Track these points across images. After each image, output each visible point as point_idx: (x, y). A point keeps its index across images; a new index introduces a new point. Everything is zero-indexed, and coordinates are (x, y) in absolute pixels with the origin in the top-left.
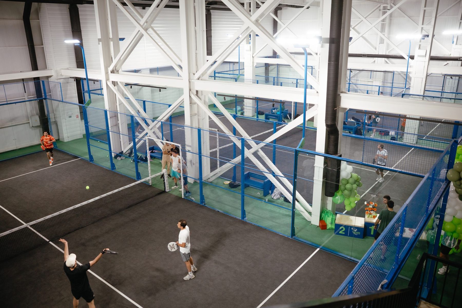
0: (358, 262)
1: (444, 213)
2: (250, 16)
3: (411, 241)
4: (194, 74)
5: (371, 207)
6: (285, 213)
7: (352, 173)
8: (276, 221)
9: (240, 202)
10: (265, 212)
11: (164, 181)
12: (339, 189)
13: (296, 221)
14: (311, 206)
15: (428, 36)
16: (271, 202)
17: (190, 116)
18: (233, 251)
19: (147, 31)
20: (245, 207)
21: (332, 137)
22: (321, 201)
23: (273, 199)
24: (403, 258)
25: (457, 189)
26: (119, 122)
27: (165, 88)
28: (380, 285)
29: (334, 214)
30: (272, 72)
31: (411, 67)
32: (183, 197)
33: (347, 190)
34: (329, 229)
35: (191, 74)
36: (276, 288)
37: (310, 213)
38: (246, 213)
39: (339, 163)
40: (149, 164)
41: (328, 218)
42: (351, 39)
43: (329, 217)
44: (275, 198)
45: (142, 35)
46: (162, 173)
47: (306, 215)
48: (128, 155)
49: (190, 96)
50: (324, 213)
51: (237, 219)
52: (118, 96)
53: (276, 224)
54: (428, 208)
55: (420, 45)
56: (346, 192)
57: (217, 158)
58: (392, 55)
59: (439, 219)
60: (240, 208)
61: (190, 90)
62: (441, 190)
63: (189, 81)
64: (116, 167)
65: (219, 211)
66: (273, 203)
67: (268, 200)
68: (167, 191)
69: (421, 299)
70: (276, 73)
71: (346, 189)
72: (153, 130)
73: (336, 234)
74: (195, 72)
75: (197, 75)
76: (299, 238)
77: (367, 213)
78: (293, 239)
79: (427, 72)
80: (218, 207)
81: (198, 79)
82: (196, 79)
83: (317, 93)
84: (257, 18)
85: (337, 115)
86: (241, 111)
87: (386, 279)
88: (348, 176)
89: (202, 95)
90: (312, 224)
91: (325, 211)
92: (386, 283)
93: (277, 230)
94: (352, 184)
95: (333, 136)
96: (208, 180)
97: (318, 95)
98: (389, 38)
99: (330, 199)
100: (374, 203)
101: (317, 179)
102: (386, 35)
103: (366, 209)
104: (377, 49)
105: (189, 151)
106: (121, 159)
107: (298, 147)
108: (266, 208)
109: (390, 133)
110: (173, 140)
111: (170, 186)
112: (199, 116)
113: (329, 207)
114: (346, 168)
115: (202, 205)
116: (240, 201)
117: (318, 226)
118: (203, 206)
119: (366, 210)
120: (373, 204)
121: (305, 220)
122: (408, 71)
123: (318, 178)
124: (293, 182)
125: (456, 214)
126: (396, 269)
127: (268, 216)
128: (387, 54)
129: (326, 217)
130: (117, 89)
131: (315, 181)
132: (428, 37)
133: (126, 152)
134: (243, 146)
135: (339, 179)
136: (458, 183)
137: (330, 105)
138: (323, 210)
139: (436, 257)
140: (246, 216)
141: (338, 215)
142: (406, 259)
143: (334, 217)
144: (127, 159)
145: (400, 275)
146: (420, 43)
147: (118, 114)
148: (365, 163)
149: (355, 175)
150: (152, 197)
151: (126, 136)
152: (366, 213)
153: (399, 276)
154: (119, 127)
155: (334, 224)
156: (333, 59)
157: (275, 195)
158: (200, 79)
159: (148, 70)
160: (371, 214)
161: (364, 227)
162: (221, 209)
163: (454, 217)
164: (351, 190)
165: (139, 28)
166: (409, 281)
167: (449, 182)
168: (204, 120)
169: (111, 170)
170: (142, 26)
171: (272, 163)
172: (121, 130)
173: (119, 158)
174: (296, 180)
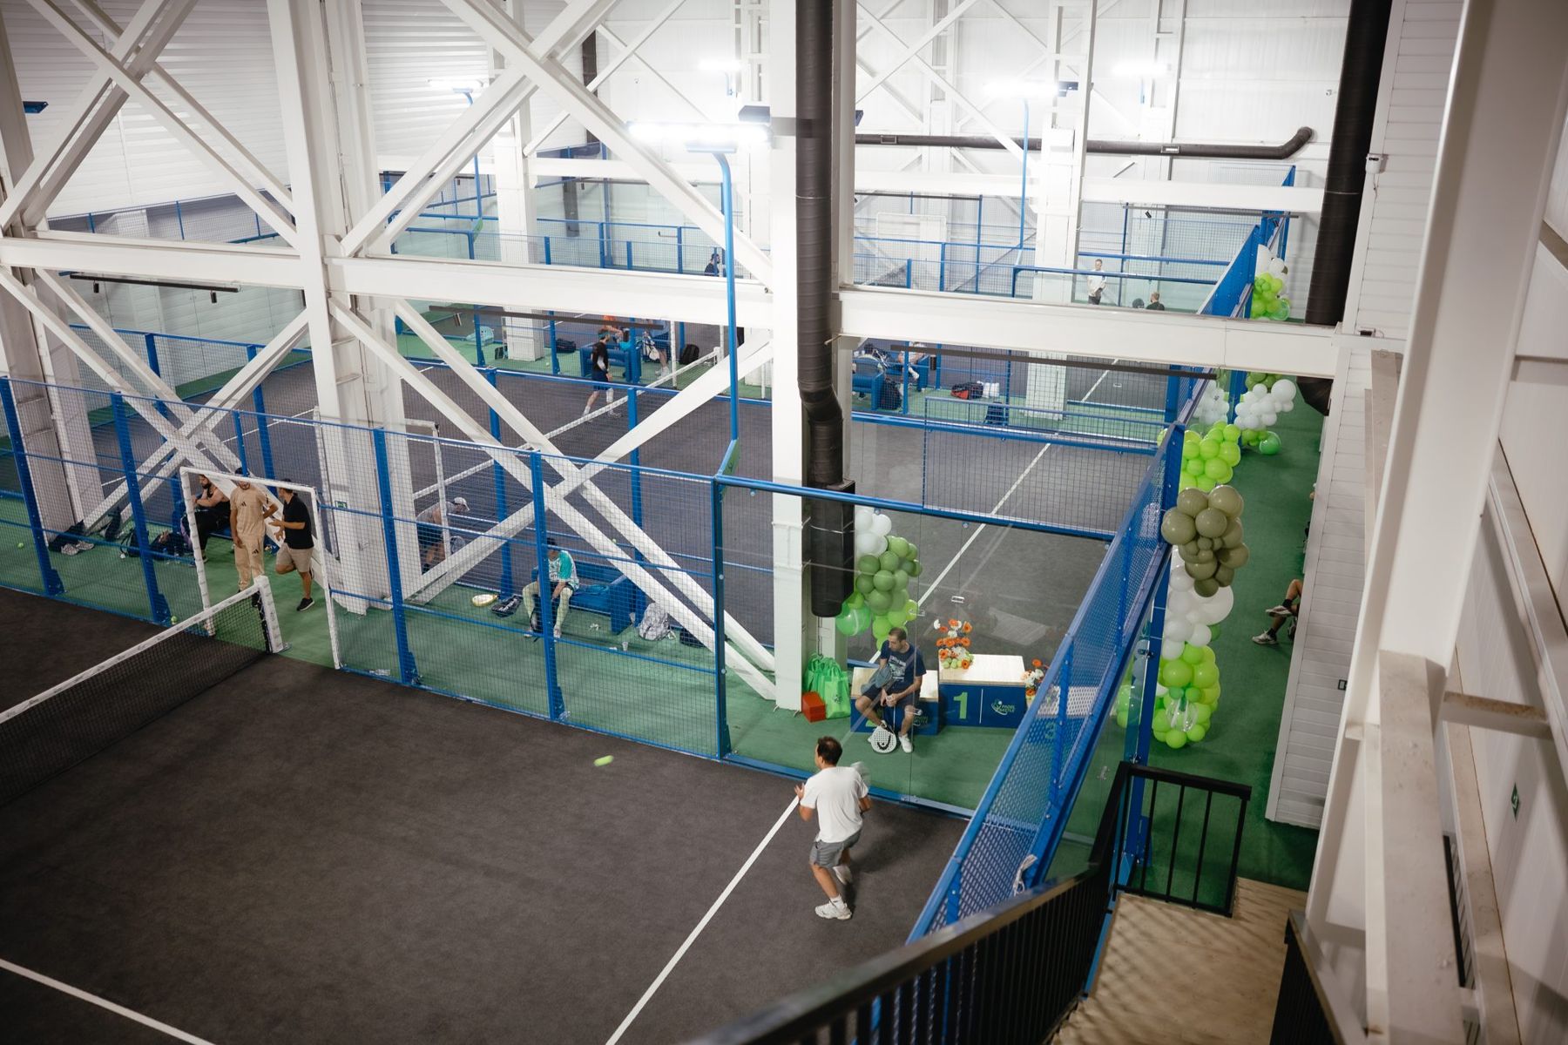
0: (970, 818)
1: (1161, 637)
2: (527, 42)
3: (1085, 734)
4: (339, 239)
5: (952, 634)
6: (688, 682)
7: (889, 537)
8: (667, 714)
9: (542, 663)
10: (622, 685)
11: (262, 616)
12: (855, 589)
13: (730, 703)
14: (771, 649)
15: (1075, 86)
16: (638, 649)
17: (334, 383)
18: (538, 828)
19: (143, 82)
20: (558, 676)
21: (822, 430)
22: (803, 631)
23: (644, 638)
24: (1068, 787)
25: (1189, 565)
26: (58, 414)
27: (235, 290)
28: (1019, 872)
29: (843, 669)
30: (586, 202)
31: (1032, 182)
32: (337, 667)
33: (879, 591)
34: (834, 718)
35: (326, 237)
36: (695, 925)
37: (770, 674)
38: (564, 697)
39: (848, 510)
40: (199, 564)
41: (827, 683)
42: (861, 117)
43: (830, 680)
44: (651, 636)
45: (123, 97)
46: (252, 590)
47: (758, 682)
48: (103, 533)
49: (330, 316)
50: (815, 668)
51: (536, 720)
52: (43, 319)
53: (668, 722)
54: (1121, 632)
55: (1054, 116)
56: (877, 597)
57: (441, 524)
58: (972, 139)
59: (1149, 654)
60: (545, 682)
61: (329, 294)
62: (1150, 573)
63: (323, 263)
64: (66, 582)
65: (470, 701)
66: (646, 655)
67: (631, 647)
68: (276, 649)
69: (1118, 891)
70: (603, 203)
71: (875, 588)
72: (195, 440)
73: (857, 731)
74: (340, 230)
75: (351, 242)
76: (744, 756)
77: (944, 654)
78: (727, 763)
79: (1080, 198)
80: (466, 688)
81: (356, 255)
82: (350, 256)
83: (767, 292)
84: (553, 47)
85: (834, 361)
86: (494, 342)
87: (1032, 853)
88: (878, 547)
89: (372, 309)
90: (778, 708)
91: (816, 663)
92: (1034, 864)
93: (672, 741)
94: (893, 573)
95: (825, 427)
96: (417, 598)
97: (771, 300)
98: (958, 88)
99: (828, 624)
100: (963, 623)
101: (784, 565)
102: (949, 76)
103: (938, 644)
104: (926, 119)
105: (342, 507)
106: (80, 552)
107: (721, 470)
108: (626, 673)
109: (986, 392)
110: (272, 473)
111: (286, 634)
112: (366, 380)
113: (828, 648)
114: (871, 522)
115: (407, 685)
116: (542, 658)
117: (798, 713)
118: (412, 689)
119: (940, 647)
120: (957, 625)
121: (755, 698)
122: (1026, 196)
123: (789, 563)
124: (714, 585)
125: (1191, 635)
126: (1054, 822)
127: (636, 697)
128: (958, 134)
129: (822, 681)
130: (35, 294)
131: (776, 573)
132: (1077, 89)
133: (93, 526)
134: (538, 479)
135: (853, 559)
136: (1192, 547)
137: (812, 330)
138: (809, 662)
139: (1146, 769)
140: (563, 707)
141: (857, 671)
142: (1077, 790)
143: (845, 678)
144: (100, 548)
145: (1069, 831)
146: (1055, 110)
147: (50, 389)
148: (930, 507)
149: (899, 542)
150: (226, 679)
151: (88, 469)
152: (940, 657)
153: (1066, 835)
154: (56, 434)
155: (848, 699)
156: (811, 186)
157: (650, 627)
158: (360, 255)
159: (142, 214)
160: (954, 657)
161: (937, 701)
162: (477, 694)
163: (1186, 643)
164: (891, 590)
165: (106, 70)
166: (1088, 845)
167: (1168, 548)
168: (385, 394)
169: (44, 595)
170: (119, 65)
171: (632, 523)
172: (65, 446)
173: (70, 550)
174: (721, 577)
